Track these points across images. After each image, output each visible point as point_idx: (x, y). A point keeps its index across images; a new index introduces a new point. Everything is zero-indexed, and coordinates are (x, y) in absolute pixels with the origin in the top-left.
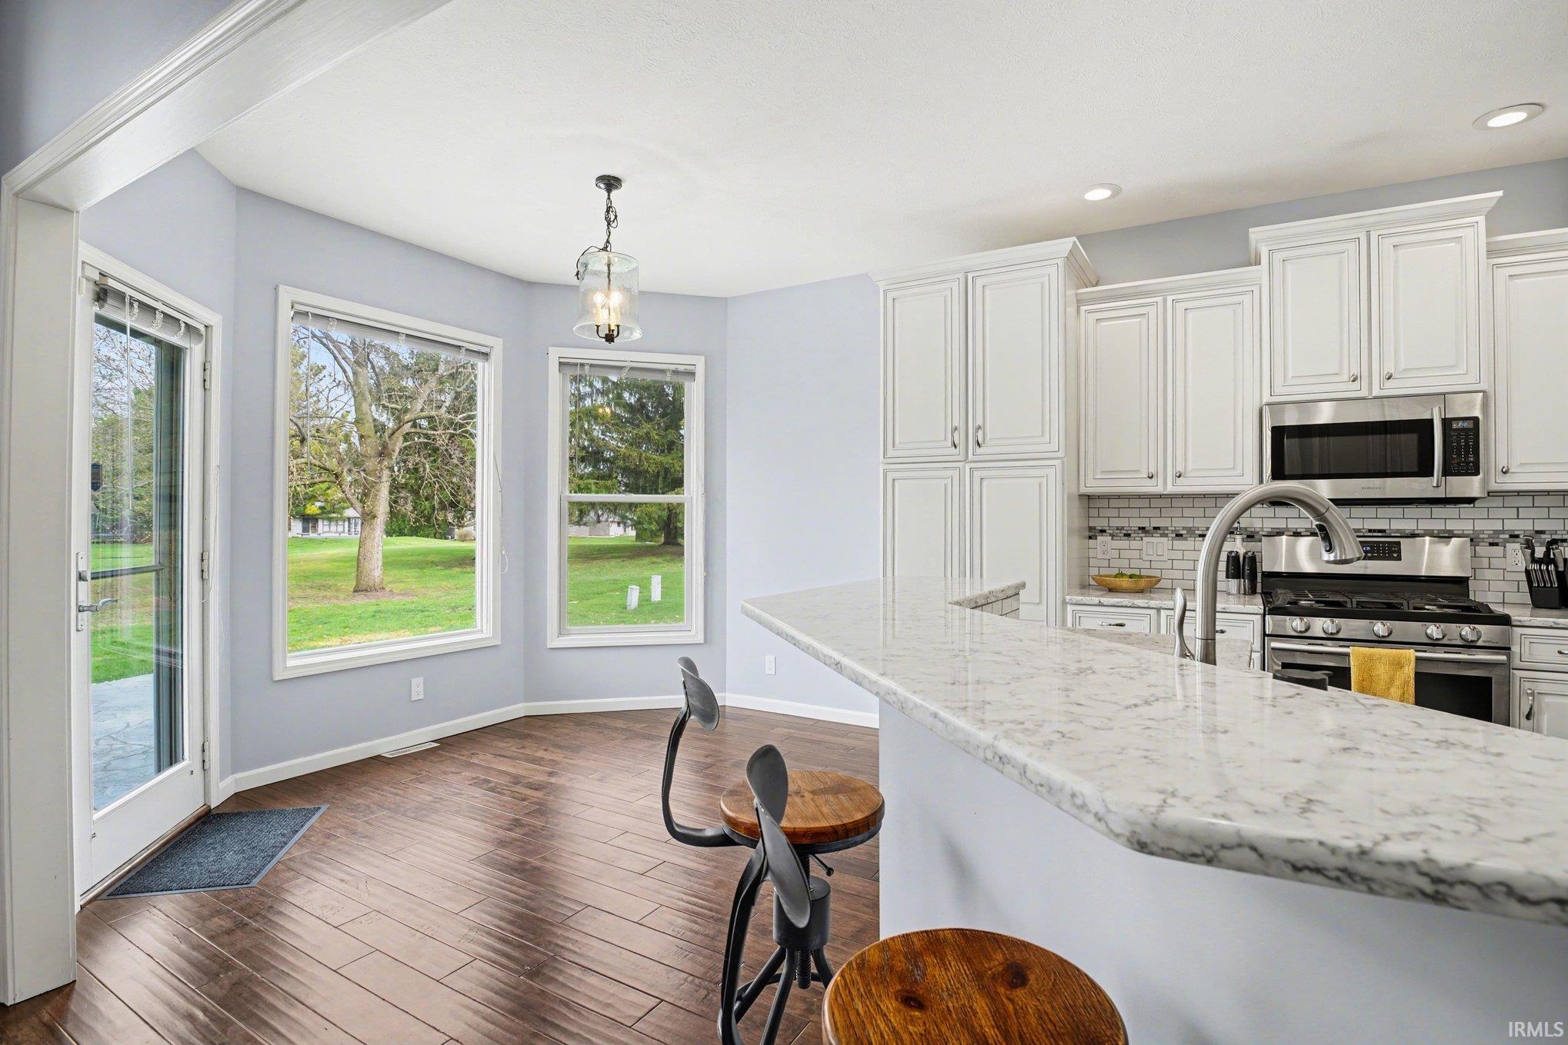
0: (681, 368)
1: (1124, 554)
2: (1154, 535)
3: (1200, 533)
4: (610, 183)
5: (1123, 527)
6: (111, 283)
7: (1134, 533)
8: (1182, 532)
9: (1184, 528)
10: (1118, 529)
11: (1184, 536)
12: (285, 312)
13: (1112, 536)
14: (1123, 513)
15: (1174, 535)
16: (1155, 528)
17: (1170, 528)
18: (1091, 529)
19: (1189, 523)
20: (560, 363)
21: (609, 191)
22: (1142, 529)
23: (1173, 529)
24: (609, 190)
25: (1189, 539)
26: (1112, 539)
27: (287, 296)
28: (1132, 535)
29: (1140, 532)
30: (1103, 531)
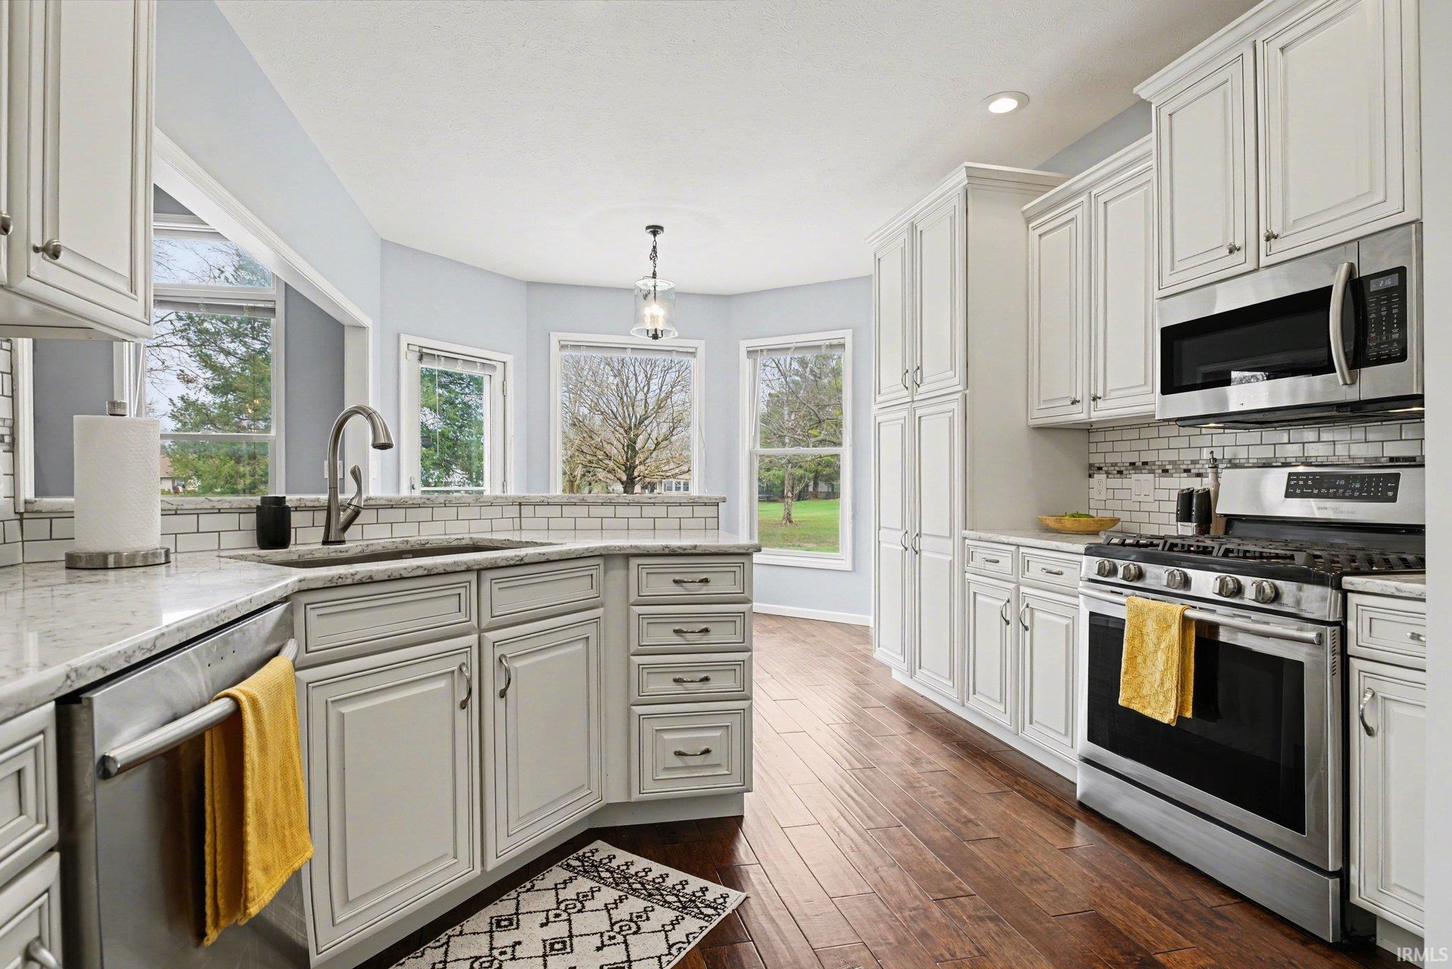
0: (835, 342)
1: (1118, 494)
2: (1143, 471)
3: (1185, 467)
4: (655, 230)
5: (1116, 464)
6: (424, 350)
7: (1126, 470)
8: (1167, 467)
9: (1170, 462)
10: (1112, 466)
11: (1170, 471)
12: (554, 346)
13: (1108, 473)
14: (1119, 446)
15: (1160, 471)
16: (1145, 463)
17: (1157, 463)
18: (1091, 466)
19: (1173, 456)
20: (748, 352)
21: (655, 235)
22: (1133, 464)
23: (1160, 463)
24: (655, 233)
25: (1174, 475)
26: (1108, 477)
27: (555, 338)
28: (1125, 472)
29: (1131, 468)
30: (1100, 468)
